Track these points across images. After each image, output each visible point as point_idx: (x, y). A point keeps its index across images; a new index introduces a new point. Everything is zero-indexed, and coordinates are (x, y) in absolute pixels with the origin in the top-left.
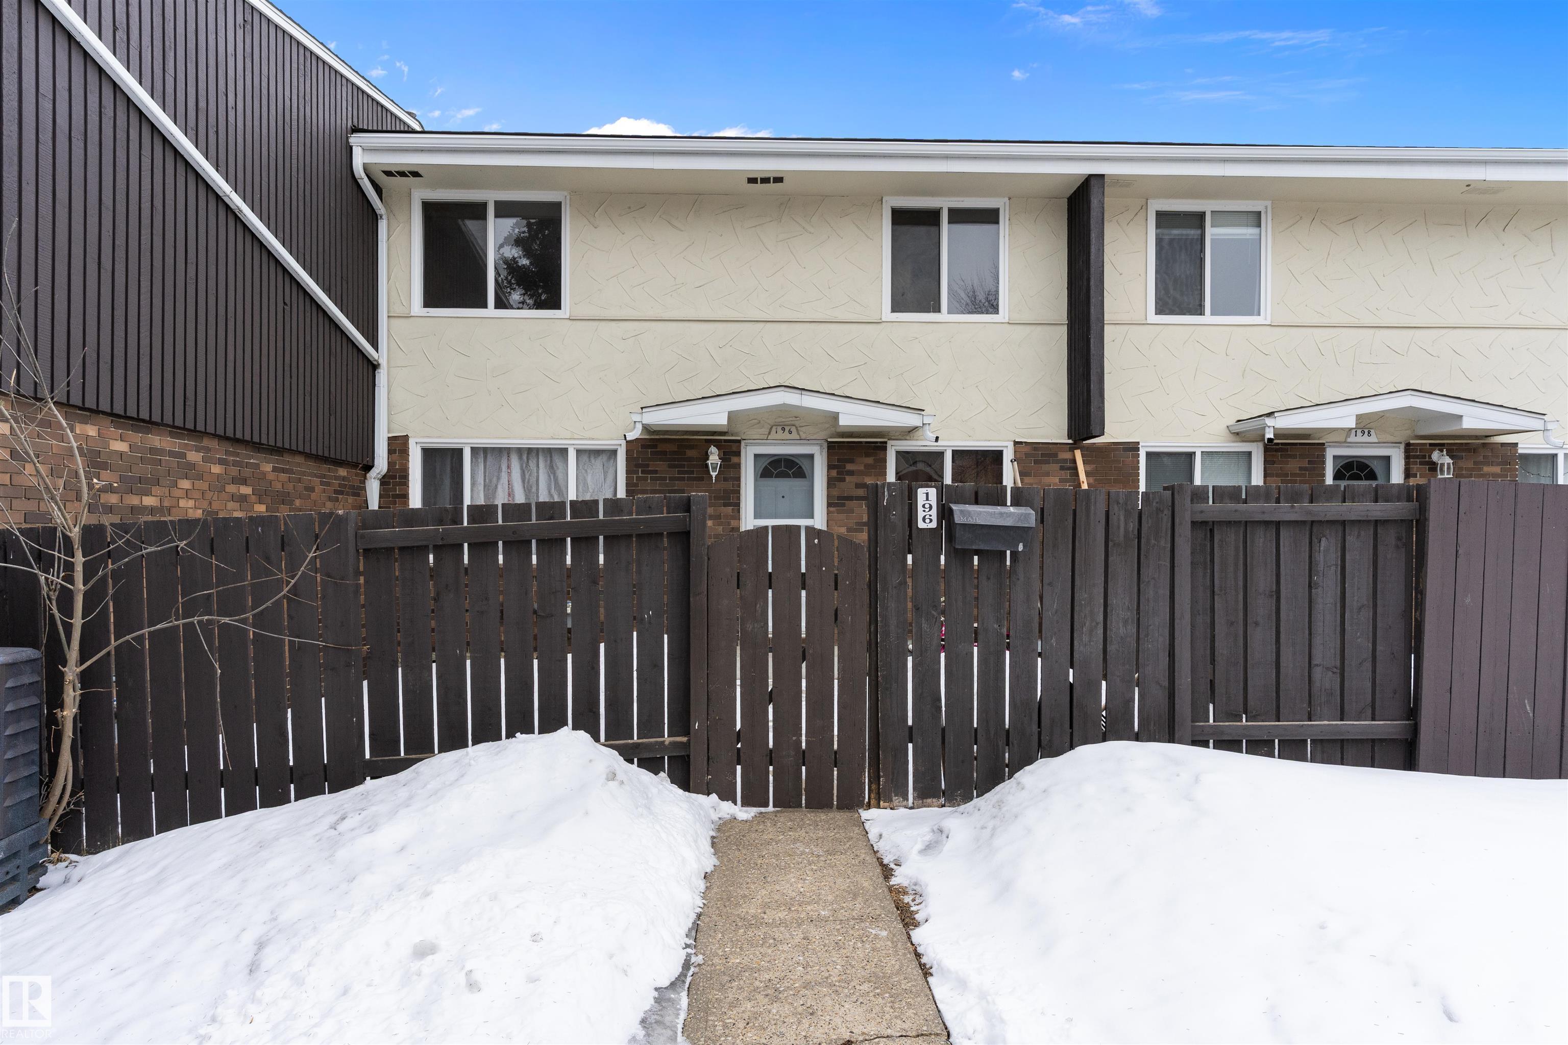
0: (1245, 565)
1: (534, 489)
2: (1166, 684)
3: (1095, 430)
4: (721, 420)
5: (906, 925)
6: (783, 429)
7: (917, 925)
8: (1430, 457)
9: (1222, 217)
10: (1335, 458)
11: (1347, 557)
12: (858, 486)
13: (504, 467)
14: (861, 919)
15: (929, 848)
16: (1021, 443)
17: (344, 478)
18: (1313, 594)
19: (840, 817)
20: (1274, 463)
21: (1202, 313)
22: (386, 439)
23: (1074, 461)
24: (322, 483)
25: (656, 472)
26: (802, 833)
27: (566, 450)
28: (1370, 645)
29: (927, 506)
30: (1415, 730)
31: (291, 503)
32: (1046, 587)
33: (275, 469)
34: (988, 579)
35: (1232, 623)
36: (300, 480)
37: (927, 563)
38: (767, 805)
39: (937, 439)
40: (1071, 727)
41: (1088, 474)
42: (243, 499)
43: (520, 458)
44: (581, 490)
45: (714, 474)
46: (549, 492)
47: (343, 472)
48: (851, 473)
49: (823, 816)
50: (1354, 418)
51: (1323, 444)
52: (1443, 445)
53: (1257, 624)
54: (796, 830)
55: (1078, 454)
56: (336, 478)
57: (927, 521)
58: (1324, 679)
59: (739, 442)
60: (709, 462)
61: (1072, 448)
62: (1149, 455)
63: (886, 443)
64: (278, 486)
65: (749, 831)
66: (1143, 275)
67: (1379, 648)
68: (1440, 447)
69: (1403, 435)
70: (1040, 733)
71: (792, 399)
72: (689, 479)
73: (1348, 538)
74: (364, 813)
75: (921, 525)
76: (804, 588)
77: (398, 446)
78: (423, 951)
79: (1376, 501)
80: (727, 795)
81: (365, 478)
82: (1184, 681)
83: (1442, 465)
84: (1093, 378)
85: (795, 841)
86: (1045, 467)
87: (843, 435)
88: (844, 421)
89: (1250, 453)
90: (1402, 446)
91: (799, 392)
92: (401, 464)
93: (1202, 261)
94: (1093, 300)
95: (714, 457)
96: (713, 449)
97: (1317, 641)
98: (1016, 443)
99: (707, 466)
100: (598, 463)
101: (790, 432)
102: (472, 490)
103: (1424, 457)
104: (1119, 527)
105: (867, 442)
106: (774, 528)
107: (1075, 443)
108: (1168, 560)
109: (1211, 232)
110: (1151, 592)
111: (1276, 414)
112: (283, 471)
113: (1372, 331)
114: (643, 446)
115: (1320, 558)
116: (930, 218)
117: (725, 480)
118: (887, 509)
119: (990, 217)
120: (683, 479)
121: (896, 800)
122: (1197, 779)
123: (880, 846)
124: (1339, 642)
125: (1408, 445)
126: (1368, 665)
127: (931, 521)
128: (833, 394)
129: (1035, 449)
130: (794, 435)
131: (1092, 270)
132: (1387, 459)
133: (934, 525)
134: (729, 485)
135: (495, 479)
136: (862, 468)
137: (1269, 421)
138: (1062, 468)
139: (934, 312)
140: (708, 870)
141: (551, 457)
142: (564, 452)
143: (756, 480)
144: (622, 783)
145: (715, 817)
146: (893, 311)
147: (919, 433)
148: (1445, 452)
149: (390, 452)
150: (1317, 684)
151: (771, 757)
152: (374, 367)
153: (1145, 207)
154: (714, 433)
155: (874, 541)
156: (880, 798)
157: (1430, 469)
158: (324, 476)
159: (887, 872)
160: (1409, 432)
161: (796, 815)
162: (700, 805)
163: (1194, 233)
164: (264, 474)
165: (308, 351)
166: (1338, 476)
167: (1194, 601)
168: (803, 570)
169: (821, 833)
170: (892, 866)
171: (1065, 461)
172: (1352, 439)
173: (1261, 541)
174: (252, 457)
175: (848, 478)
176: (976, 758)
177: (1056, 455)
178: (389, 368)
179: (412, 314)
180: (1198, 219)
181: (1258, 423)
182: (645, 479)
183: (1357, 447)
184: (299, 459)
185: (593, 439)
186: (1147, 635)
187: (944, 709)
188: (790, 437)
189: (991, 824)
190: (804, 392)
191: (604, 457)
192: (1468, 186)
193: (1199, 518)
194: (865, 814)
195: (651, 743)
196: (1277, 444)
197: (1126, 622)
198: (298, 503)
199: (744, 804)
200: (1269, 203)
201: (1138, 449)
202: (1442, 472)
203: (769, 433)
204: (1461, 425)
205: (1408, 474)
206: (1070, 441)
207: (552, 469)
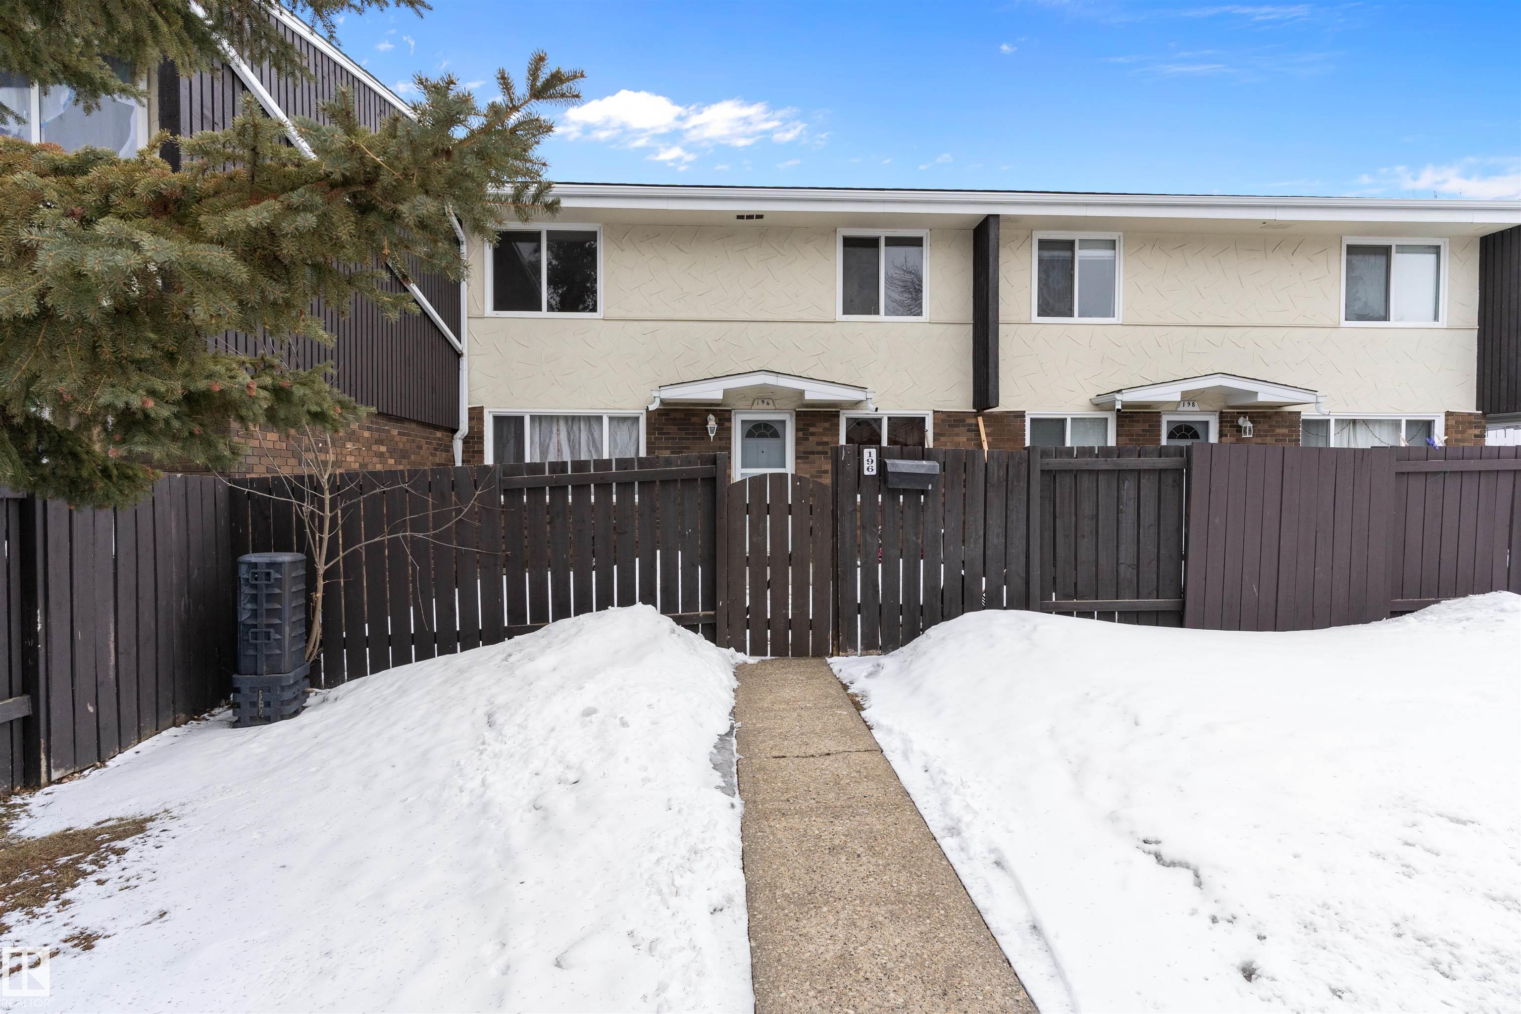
0: (1076, 500)
1: (577, 447)
2: (1024, 575)
3: (992, 401)
4: (718, 395)
5: (858, 710)
6: (763, 402)
7: (864, 709)
8: (1237, 422)
9: (1087, 244)
10: (1168, 422)
11: (1142, 493)
12: (818, 444)
13: (555, 431)
14: (831, 707)
15: (870, 675)
16: (938, 412)
17: (439, 439)
18: (1120, 518)
19: (815, 661)
20: (1123, 426)
21: (1072, 315)
22: (467, 409)
23: (977, 425)
24: (427, 443)
25: (669, 433)
26: (791, 669)
27: (601, 417)
28: (1156, 550)
29: (870, 460)
30: (1183, 604)
31: (409, 457)
32: (946, 513)
33: (399, 433)
34: (909, 507)
35: (1067, 536)
36: (414, 441)
37: (869, 500)
38: (766, 655)
39: (877, 409)
40: (963, 604)
41: (987, 435)
42: (381, 455)
43: (567, 423)
44: (612, 447)
45: (712, 435)
46: (588, 449)
47: (439, 434)
48: (813, 434)
49: (803, 661)
50: (1180, 394)
51: (1160, 412)
52: (1247, 413)
53: (1083, 537)
54: (786, 668)
55: (980, 420)
56: (435, 439)
57: (870, 470)
58: (1127, 573)
59: (730, 411)
60: (709, 426)
61: (976, 415)
62: (1032, 420)
63: (839, 412)
64: (401, 446)
65: (757, 669)
66: (1029, 287)
67: (1162, 552)
68: (1244, 414)
69: (1218, 405)
70: (942, 608)
71: (771, 380)
72: (693, 439)
73: (1142, 481)
74: (522, 652)
75: (866, 473)
76: (790, 514)
77: (476, 414)
78: (589, 712)
79: (1160, 457)
80: (741, 649)
81: (452, 438)
82: (1035, 572)
83: (1245, 428)
84: (991, 365)
85: (786, 673)
86: (956, 430)
87: (807, 406)
88: (809, 396)
89: (1106, 419)
90: (1217, 414)
91: (776, 375)
92: (478, 428)
93: (1072, 277)
94: (990, 307)
95: (712, 423)
96: (711, 417)
97: (1122, 548)
98: (935, 412)
99: (707, 429)
100: (625, 427)
101: (768, 404)
102: (531, 447)
103: (1233, 422)
104: (993, 474)
105: (824, 411)
106: (771, 475)
107: (978, 412)
108: (1026, 495)
109: (1080, 254)
110: (1015, 517)
111: (1123, 391)
112: (404, 434)
113: (1196, 329)
114: (659, 415)
115: (1124, 494)
116: (873, 243)
117: (720, 439)
118: (844, 463)
119: (917, 242)
120: (689, 439)
121: (850, 651)
122: (1035, 629)
123: (841, 676)
124: (1136, 548)
125: (1221, 413)
126: (1155, 563)
127: (872, 470)
128: (801, 377)
129: (949, 416)
130: (771, 406)
131: (990, 285)
132: (1206, 423)
133: (874, 473)
134: (723, 443)
135: (547, 440)
136: (821, 430)
137: (1118, 397)
138: (969, 430)
139: (875, 314)
140: (735, 687)
141: (590, 422)
142: (599, 419)
143: (742, 439)
144: (679, 635)
145: (733, 662)
146: (844, 313)
147: (861, 405)
148: (1247, 419)
149: (471, 419)
150: (1122, 575)
151: (769, 624)
152: (459, 355)
153: (1030, 237)
154: (711, 405)
155: (835, 483)
156: (840, 650)
157: (1237, 431)
158: (428, 438)
159: (845, 687)
160: (1222, 404)
161: (785, 661)
162: (724, 654)
163: (1067, 254)
164: (393, 436)
165: (419, 346)
166: (1171, 436)
167: (1042, 522)
168: (790, 502)
169: (802, 669)
170: (848, 684)
171: (971, 425)
172: (1181, 408)
173: (1086, 483)
174: (386, 425)
175: (811, 438)
176: (901, 626)
177: (964, 421)
178: (468, 355)
179: (486, 316)
180: (1069, 245)
181: (1110, 398)
182: (661, 439)
183: (1184, 415)
184: (413, 426)
185: (621, 409)
186: (1012, 544)
187: (880, 592)
188: (768, 407)
189: (909, 659)
190: (779, 375)
191: (630, 422)
192: (1264, 223)
193: (1047, 468)
194: (829, 660)
195: (691, 615)
196: (1123, 412)
197: (998, 536)
198: (413, 457)
199: (751, 655)
200: (1121, 234)
201: (1024, 416)
202: (1245, 433)
203: (753, 404)
204: (1257, 398)
205: (1221, 435)
206: (975, 411)
207: (590, 432)
